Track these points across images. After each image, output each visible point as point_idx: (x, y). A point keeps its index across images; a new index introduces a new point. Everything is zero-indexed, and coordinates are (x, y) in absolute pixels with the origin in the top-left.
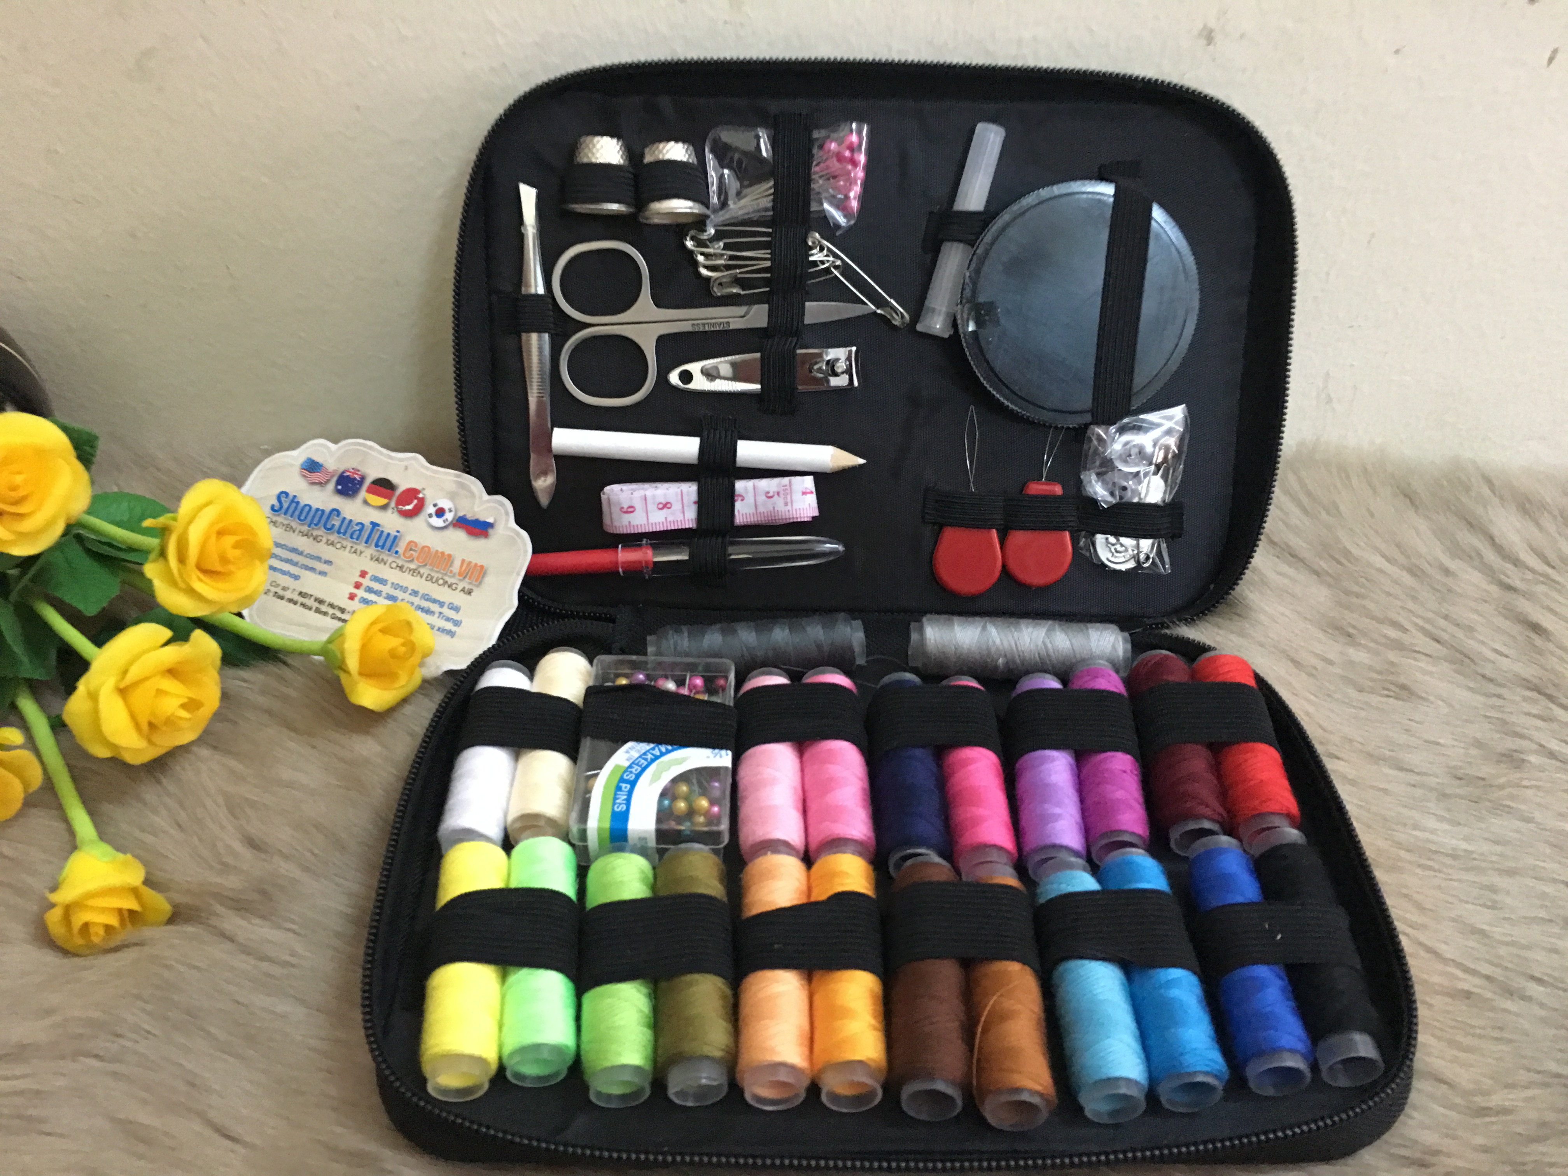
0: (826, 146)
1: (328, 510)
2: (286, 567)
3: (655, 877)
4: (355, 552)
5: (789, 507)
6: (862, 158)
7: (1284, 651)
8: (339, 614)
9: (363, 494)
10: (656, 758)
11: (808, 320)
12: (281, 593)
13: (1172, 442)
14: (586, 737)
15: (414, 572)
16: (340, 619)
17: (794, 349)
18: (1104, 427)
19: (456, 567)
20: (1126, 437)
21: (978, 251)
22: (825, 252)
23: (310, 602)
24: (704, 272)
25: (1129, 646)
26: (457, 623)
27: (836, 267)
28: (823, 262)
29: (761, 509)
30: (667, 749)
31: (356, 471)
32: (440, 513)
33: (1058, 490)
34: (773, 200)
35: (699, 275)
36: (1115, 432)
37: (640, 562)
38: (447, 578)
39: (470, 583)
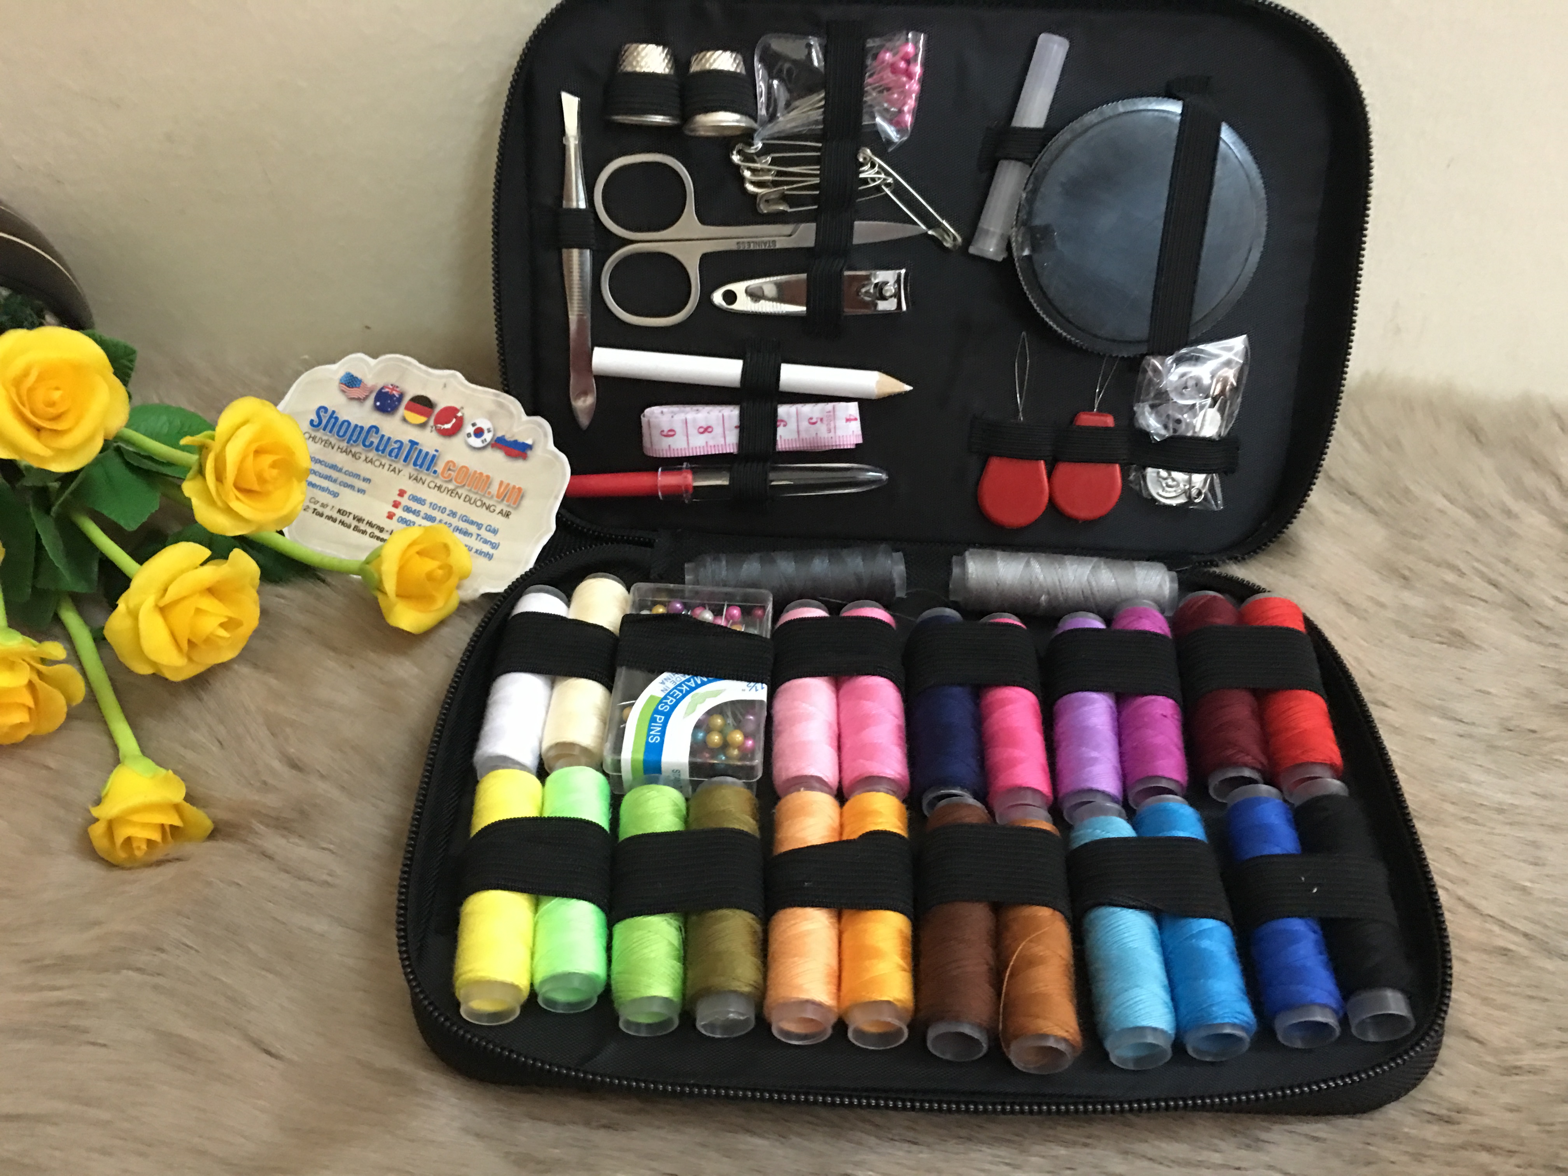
0: (881, 56)
1: (366, 427)
2: (325, 483)
3: (688, 809)
4: (394, 470)
5: (832, 434)
6: (918, 70)
7: (1336, 594)
8: (377, 533)
9: (402, 411)
10: (692, 689)
11: (857, 240)
12: (320, 510)
13: (1231, 375)
14: (622, 666)
15: (451, 492)
16: (378, 538)
17: (841, 271)
18: (1159, 357)
19: (494, 489)
20: (1183, 369)
21: (1036, 170)
22: (876, 169)
23: (349, 520)
24: (750, 188)
25: (1176, 586)
26: (495, 546)
27: (888, 185)
28: (873, 180)
29: (803, 435)
30: (702, 680)
31: (394, 387)
32: (479, 433)
33: (1110, 421)
34: (824, 113)
35: (745, 189)
36: (1172, 363)
37: (679, 486)
38: (485, 500)
39: (509, 506)
